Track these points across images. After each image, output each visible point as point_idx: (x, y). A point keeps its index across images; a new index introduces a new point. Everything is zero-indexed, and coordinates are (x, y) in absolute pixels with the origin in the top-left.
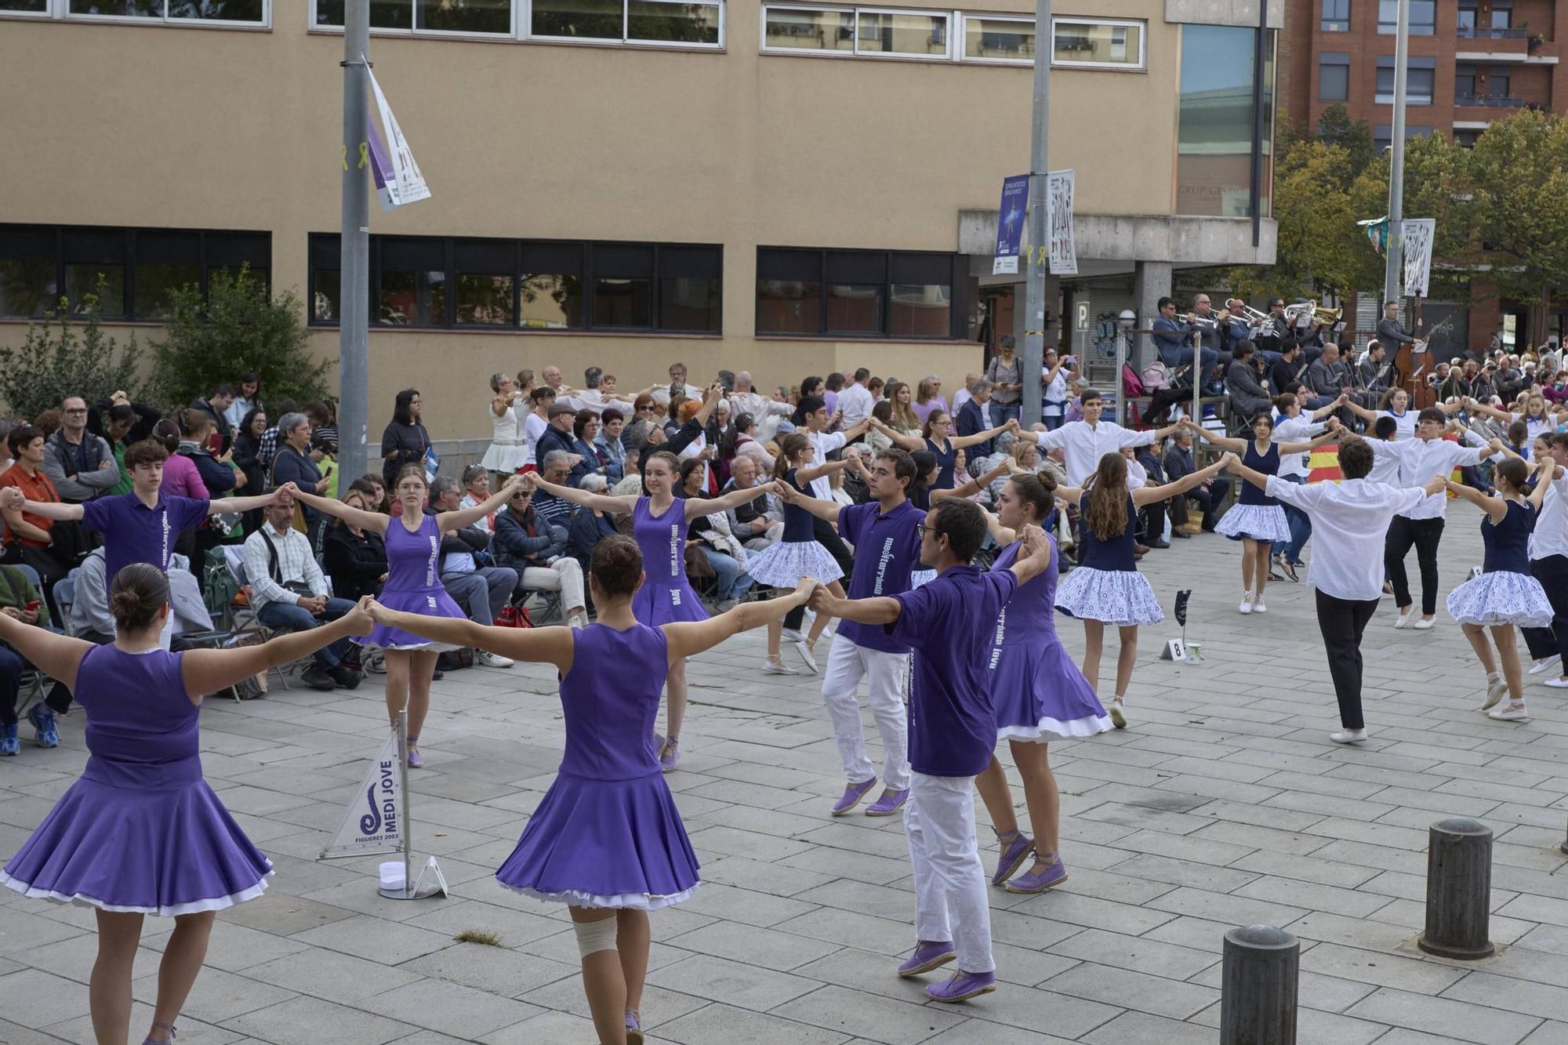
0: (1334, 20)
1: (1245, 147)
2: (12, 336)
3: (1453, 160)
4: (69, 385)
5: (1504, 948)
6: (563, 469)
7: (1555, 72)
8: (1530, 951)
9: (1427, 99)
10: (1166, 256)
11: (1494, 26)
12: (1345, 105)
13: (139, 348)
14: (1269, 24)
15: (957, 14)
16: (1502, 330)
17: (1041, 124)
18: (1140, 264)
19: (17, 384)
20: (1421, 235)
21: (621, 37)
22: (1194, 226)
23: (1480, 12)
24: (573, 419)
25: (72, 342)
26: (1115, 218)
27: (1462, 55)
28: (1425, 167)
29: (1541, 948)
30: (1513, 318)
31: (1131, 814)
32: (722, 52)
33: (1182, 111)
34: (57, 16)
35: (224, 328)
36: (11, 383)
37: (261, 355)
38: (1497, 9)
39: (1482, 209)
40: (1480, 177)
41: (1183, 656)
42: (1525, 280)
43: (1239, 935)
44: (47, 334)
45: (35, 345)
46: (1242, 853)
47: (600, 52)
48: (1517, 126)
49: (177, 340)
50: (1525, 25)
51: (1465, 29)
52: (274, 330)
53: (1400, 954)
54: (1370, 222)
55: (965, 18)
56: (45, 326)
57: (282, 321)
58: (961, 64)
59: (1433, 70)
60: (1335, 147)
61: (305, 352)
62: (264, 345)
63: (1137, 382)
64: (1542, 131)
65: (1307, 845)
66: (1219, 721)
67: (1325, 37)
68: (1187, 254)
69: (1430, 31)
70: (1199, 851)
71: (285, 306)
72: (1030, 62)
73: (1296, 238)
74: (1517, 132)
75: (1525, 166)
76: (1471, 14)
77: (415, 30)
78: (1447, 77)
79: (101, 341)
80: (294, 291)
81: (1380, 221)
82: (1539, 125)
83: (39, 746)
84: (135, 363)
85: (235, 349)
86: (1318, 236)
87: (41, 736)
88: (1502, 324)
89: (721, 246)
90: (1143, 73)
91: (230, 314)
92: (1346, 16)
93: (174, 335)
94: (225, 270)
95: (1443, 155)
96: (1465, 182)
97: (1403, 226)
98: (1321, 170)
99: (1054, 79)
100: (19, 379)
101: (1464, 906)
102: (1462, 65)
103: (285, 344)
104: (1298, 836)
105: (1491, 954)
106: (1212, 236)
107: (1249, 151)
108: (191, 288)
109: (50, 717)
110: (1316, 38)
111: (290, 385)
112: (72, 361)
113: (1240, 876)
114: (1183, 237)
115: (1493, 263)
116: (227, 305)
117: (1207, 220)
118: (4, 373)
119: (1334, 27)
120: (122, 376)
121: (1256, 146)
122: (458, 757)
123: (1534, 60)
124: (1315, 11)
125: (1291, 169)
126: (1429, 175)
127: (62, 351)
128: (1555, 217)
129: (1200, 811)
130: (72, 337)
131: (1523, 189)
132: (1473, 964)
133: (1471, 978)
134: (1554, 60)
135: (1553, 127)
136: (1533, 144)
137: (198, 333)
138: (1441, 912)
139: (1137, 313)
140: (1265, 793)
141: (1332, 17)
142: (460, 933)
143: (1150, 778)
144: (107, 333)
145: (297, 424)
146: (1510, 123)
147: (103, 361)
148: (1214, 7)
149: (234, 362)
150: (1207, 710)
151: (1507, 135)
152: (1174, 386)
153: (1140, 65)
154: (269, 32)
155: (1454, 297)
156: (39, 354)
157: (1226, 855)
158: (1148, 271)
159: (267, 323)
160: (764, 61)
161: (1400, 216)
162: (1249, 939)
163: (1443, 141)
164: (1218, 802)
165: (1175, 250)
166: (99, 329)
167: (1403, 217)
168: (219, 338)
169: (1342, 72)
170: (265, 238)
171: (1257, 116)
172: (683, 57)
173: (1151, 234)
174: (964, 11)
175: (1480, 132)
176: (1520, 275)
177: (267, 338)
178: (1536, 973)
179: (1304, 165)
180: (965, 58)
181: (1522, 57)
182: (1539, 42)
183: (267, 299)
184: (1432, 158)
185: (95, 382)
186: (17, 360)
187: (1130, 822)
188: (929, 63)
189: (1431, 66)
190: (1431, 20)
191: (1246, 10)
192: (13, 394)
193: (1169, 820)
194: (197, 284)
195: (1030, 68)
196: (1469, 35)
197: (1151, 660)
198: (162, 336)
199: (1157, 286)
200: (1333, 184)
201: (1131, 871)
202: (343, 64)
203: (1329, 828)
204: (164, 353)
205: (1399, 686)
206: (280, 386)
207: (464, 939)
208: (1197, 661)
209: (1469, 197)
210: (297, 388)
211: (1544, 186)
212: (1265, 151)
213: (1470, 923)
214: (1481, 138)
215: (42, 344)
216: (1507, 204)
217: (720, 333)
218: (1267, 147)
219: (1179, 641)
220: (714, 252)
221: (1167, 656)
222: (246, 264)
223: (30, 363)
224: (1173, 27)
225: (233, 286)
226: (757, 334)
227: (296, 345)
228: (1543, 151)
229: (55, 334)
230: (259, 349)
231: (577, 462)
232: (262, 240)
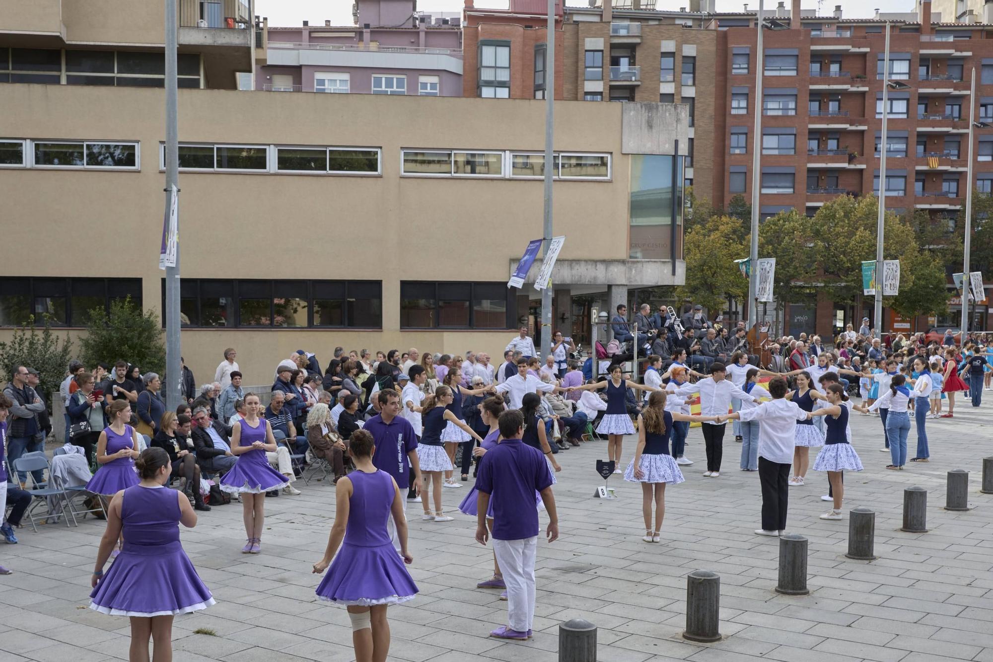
0: (738, 147)
1: (667, 220)
2: (7, 336)
3: (802, 224)
4: (35, 361)
5: (727, 637)
6: (280, 400)
7: (865, 173)
8: (741, 638)
9: (791, 191)
10: (624, 281)
11: (829, 149)
12: (744, 195)
13: (71, 341)
14: (680, 153)
15: (507, 152)
16: (836, 319)
17: (548, 212)
18: (610, 287)
19: (9, 361)
20: (767, 267)
21: (326, 170)
22: (640, 265)
23: (821, 141)
24: (290, 374)
25: (36, 338)
26: (595, 262)
27: (810, 165)
28: (786, 229)
29: (747, 637)
30: (842, 312)
31: (555, 574)
32: (380, 177)
33: (632, 202)
34: (29, 166)
35: (117, 330)
36: (6, 361)
37: (137, 344)
38: (830, 139)
39: (819, 252)
40: (817, 234)
41: (605, 496)
42: (844, 291)
43: (567, 624)
44: (24, 335)
45: (18, 340)
46: (606, 592)
47: (315, 178)
48: (839, 205)
49: (93, 337)
50: (847, 147)
51: (812, 151)
52: (144, 330)
53: (673, 640)
54: (740, 261)
55: (512, 154)
56: (23, 330)
57: (149, 326)
58: (510, 180)
59: (794, 174)
60: (734, 218)
61: (160, 342)
62: (139, 338)
63: (604, 351)
64: (853, 207)
65: (641, 588)
66: (616, 528)
67: (733, 157)
68: (636, 280)
69: (792, 152)
70: (584, 592)
71: (149, 318)
72: (542, 177)
73: (713, 270)
74: (838, 208)
75: (843, 227)
76: (816, 142)
77: (216, 169)
78: (802, 177)
79: (51, 337)
80: (154, 310)
81: (746, 260)
82: (851, 203)
83: (7, 543)
84: (69, 350)
85: (123, 341)
86: (727, 269)
87: (9, 539)
88: (836, 315)
89: (381, 281)
90: (610, 182)
91: (120, 322)
92: (744, 145)
93: (92, 334)
94: (118, 299)
95: (796, 222)
96: (808, 237)
97: (758, 262)
98: (726, 231)
99: (556, 187)
100: (10, 358)
101: (704, 615)
102: (810, 170)
103: (150, 338)
104: (638, 584)
105: (719, 639)
106: (649, 271)
107: (670, 223)
108: (100, 309)
109: (10, 529)
110: (727, 158)
111: (153, 359)
112: (37, 348)
113: (601, 603)
114: (634, 271)
115: (825, 282)
116: (119, 317)
117: (646, 262)
118: (2, 355)
119: (737, 151)
120: (63, 356)
121: (674, 220)
122: (214, 547)
123: (852, 167)
124: (727, 142)
125: (710, 231)
126: (788, 233)
127: (31, 343)
128: (859, 255)
129: (589, 572)
130: (36, 336)
131: (841, 240)
132: (708, 644)
133: (705, 651)
134: (864, 166)
135: (859, 204)
136: (847, 215)
137: (104, 333)
138: (693, 618)
139: (608, 313)
140: (627, 563)
141: (736, 146)
142: (196, 630)
143: (570, 556)
144: (54, 334)
145: (153, 378)
146: (835, 203)
147: (52, 348)
148: (649, 145)
149: (123, 347)
150: (611, 523)
151: (833, 210)
152: (624, 353)
153: (608, 178)
154: (139, 172)
155: (803, 301)
156: (20, 345)
157: (598, 593)
158: (614, 289)
159: (140, 327)
160: (403, 181)
161: (756, 257)
162: (571, 626)
163: (796, 214)
164: (601, 568)
165: (629, 278)
166: (50, 331)
167: (759, 258)
168: (115, 335)
169: (743, 176)
170: (138, 282)
171: (674, 203)
172: (359, 179)
173: (616, 270)
174: (511, 151)
175: (817, 208)
176: (842, 288)
177: (140, 334)
178: (740, 649)
179: (717, 229)
180: (512, 176)
181: (845, 165)
182: (855, 157)
183: (141, 315)
184: (790, 223)
185: (49, 359)
186: (8, 348)
187: (551, 577)
188: (492, 179)
189: (793, 172)
190: (793, 146)
191: (667, 146)
192: (7, 366)
193: (575, 577)
194: (103, 307)
195: (543, 180)
196: (815, 154)
197: (588, 497)
198: (85, 334)
199: (620, 298)
200: (733, 240)
201: (545, 601)
202: (165, 190)
203: (656, 580)
204: (86, 344)
205: (718, 509)
206: (147, 360)
207: (198, 632)
208: (612, 498)
209: (812, 245)
210: (156, 361)
211: (853, 238)
212: (678, 223)
213: (707, 624)
214: (818, 212)
215: (21, 340)
216: (832, 249)
217: (381, 328)
218: (680, 221)
219: (604, 488)
220: (377, 285)
221: (597, 495)
222: (129, 295)
223: (15, 350)
224: (626, 156)
225: (122, 307)
226: (401, 328)
227: (155, 338)
228: (853, 218)
229: (28, 334)
230: (136, 341)
231: (292, 397)
232: (137, 283)
